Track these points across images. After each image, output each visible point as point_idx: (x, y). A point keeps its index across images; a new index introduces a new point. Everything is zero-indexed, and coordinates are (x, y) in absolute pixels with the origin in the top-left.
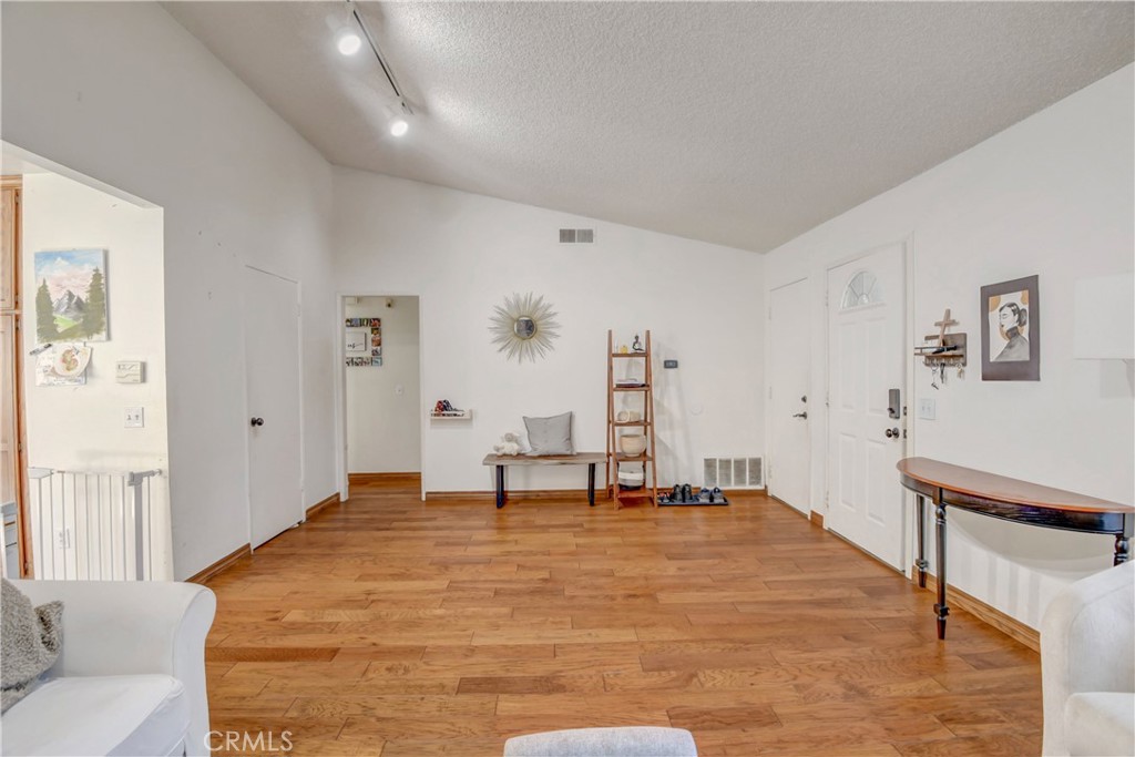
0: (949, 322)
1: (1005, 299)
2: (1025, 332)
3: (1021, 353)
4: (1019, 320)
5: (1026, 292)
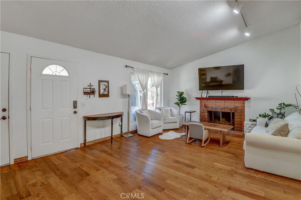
0: (90, 85)
1: (103, 83)
2: (107, 89)
3: (106, 93)
4: (106, 87)
5: (107, 83)
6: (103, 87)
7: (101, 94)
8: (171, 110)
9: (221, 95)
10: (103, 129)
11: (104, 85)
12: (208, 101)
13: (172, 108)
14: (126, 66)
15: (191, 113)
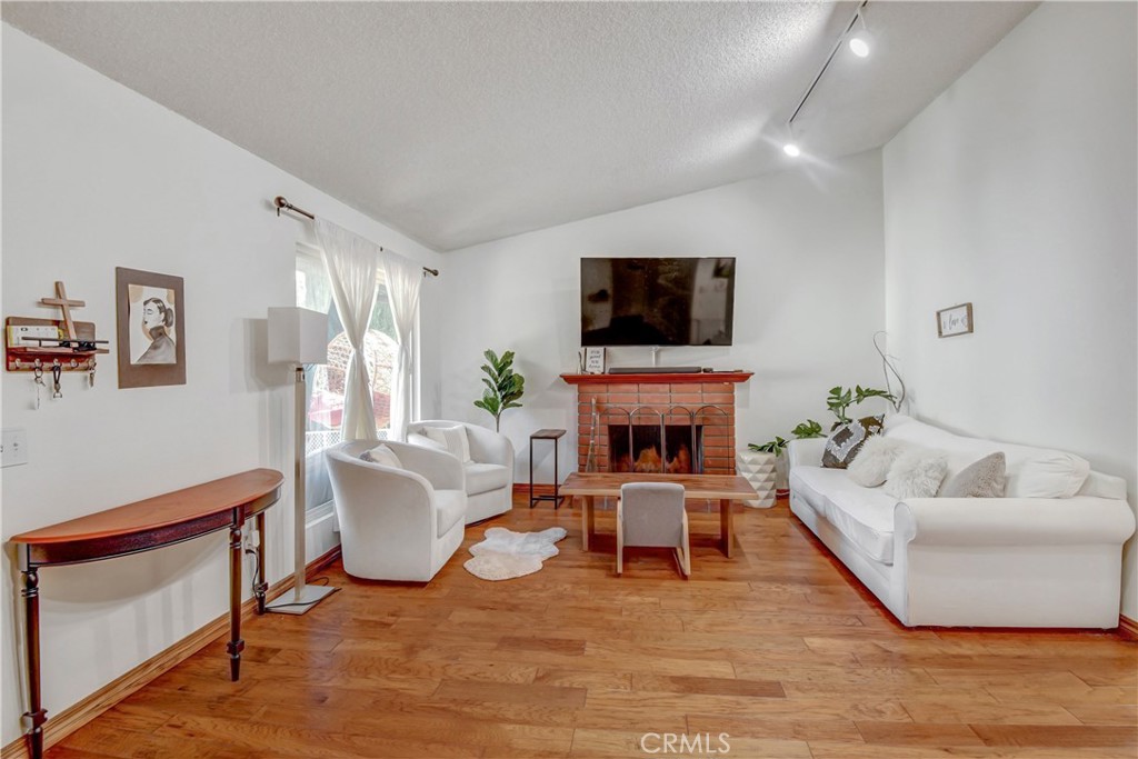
1: (150, 292)
2: (172, 333)
3: (166, 356)
4: (166, 320)
5: (172, 291)
6: (144, 316)
7: (134, 360)
8: (468, 432)
9: (654, 366)
10: (152, 600)
11: (152, 306)
12: (611, 387)
13: (470, 426)
14: (280, 203)
15: (556, 438)
